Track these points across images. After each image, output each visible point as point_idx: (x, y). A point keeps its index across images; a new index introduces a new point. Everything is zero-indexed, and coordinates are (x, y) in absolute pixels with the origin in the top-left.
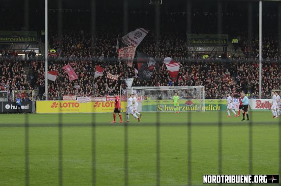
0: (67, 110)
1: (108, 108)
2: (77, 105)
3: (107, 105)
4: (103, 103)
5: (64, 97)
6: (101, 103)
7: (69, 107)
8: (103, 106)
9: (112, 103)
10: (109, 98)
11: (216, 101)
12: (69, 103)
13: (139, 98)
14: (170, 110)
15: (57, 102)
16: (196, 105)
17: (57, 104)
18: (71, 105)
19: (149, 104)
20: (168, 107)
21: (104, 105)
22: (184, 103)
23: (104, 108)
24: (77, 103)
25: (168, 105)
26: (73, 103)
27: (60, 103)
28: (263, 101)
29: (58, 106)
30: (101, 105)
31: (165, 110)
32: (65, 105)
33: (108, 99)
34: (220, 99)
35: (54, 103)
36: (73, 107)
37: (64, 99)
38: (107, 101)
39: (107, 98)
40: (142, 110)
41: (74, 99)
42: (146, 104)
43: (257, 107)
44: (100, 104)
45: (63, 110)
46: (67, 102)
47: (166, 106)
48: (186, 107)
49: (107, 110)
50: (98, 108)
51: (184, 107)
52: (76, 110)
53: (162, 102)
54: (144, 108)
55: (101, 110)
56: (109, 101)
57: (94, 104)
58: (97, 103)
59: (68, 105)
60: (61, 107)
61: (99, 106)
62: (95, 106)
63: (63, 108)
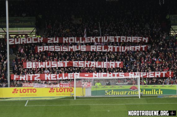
0: (26, 95)
1: (61, 93)
2: (34, 91)
3: (61, 90)
4: (57, 89)
6: (56, 89)
7: (28, 92)
9: (65, 89)
10: (62, 84)
12: (28, 90)
13: (89, 84)
14: (117, 94)
15: (18, 88)
17: (18, 90)
18: (30, 91)
19: (98, 89)
20: (114, 92)
21: (58, 90)
22: (129, 88)
23: (58, 93)
25: (114, 90)
26: (31, 89)
27: (20, 90)
29: (19, 92)
30: (55, 91)
32: (24, 91)
33: (61, 86)
35: (15, 90)
36: (31, 92)
37: (23, 86)
38: (60, 87)
39: (60, 84)
40: (92, 94)
41: (32, 86)
42: (95, 89)
44: (54, 89)
45: (23, 95)
46: (26, 88)
47: (112, 91)
48: (131, 92)
49: (61, 94)
50: (53, 93)
51: (129, 92)
52: (34, 95)
53: (109, 87)
54: (93, 92)
55: (55, 95)
56: (62, 87)
57: (49, 89)
58: (52, 89)
59: (27, 90)
60: (21, 92)
61: (53, 92)
62: (50, 92)
63: (23, 93)
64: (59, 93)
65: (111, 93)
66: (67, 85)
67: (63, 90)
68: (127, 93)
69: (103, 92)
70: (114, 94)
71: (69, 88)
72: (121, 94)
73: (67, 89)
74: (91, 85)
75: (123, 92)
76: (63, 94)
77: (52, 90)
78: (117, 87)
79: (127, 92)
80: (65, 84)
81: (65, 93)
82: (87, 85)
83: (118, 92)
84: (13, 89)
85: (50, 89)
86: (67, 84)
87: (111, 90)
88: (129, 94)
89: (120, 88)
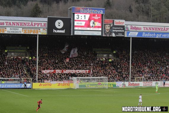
0: (46, 87)
2: (50, 85)
3: (64, 85)
5: (45, 81)
8: (62, 85)
9: (66, 84)
11: (111, 83)
12: (47, 84)
13: (78, 81)
15: (42, 83)
16: (102, 85)
18: (48, 85)
19: (82, 84)
22: (97, 84)
25: (90, 85)
26: (49, 84)
27: (43, 84)
28: (131, 83)
29: (42, 85)
30: (61, 85)
34: (113, 82)
35: (41, 84)
40: (79, 87)
42: (80, 84)
43: (129, 85)
45: (44, 87)
46: (46, 83)
48: (98, 86)
52: (50, 87)
53: (87, 83)
54: (80, 86)
55: (61, 87)
56: (65, 83)
57: (58, 84)
58: (59, 84)
60: (43, 86)
62: (58, 85)
64: (63, 86)
65: (88, 86)
66: (67, 82)
68: (96, 86)
69: (85, 86)
70: (90, 87)
73: (67, 84)
75: (94, 86)
78: (91, 83)
83: (92, 86)
84: (39, 83)
87: (88, 85)
89: (93, 84)
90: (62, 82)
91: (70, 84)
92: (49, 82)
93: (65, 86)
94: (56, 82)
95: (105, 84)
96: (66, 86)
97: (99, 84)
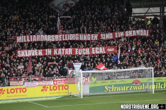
0: (15, 96)
2: (24, 90)
3: (55, 88)
4: (50, 87)
5: (11, 83)
6: (49, 87)
7: (17, 92)
8: (51, 90)
9: (59, 86)
10: (56, 81)
12: (17, 89)
13: (86, 79)
14: (118, 90)
16: (144, 84)
17: (5, 90)
18: (18, 90)
19: (97, 85)
20: (115, 88)
21: (52, 88)
22: (131, 82)
23: (51, 92)
24: (24, 88)
25: (115, 86)
26: (20, 89)
27: (8, 90)
29: (6, 92)
30: (48, 89)
31: (113, 90)
32: (12, 91)
35: (1, 90)
36: (20, 92)
37: (11, 85)
38: (54, 84)
39: (54, 81)
40: (90, 92)
42: (93, 85)
44: (47, 88)
45: (11, 96)
46: (14, 87)
47: (113, 86)
48: (134, 87)
49: (55, 93)
50: (46, 92)
51: (132, 87)
52: (24, 95)
53: (109, 82)
54: (91, 89)
56: (57, 84)
57: (41, 88)
59: (15, 90)
60: (8, 93)
61: (46, 90)
62: (42, 90)
63: (11, 94)
64: (53, 91)
66: (62, 82)
67: (58, 87)
68: (129, 89)
69: (102, 88)
70: (115, 90)
71: (65, 85)
72: (122, 90)
73: (62, 86)
74: (89, 81)
75: (125, 87)
76: (57, 93)
77: (44, 88)
78: (118, 82)
79: (129, 87)
80: (59, 81)
81: (59, 91)
82: (85, 81)
83: (119, 87)
85: (43, 87)
86: (62, 80)
87: (111, 86)
88: (132, 89)
89: (122, 83)
90: (52, 83)
91: (70, 86)
92: (21, 84)
93: (57, 91)
94: (37, 83)
95: (150, 81)
96: (61, 91)
97: (136, 83)
